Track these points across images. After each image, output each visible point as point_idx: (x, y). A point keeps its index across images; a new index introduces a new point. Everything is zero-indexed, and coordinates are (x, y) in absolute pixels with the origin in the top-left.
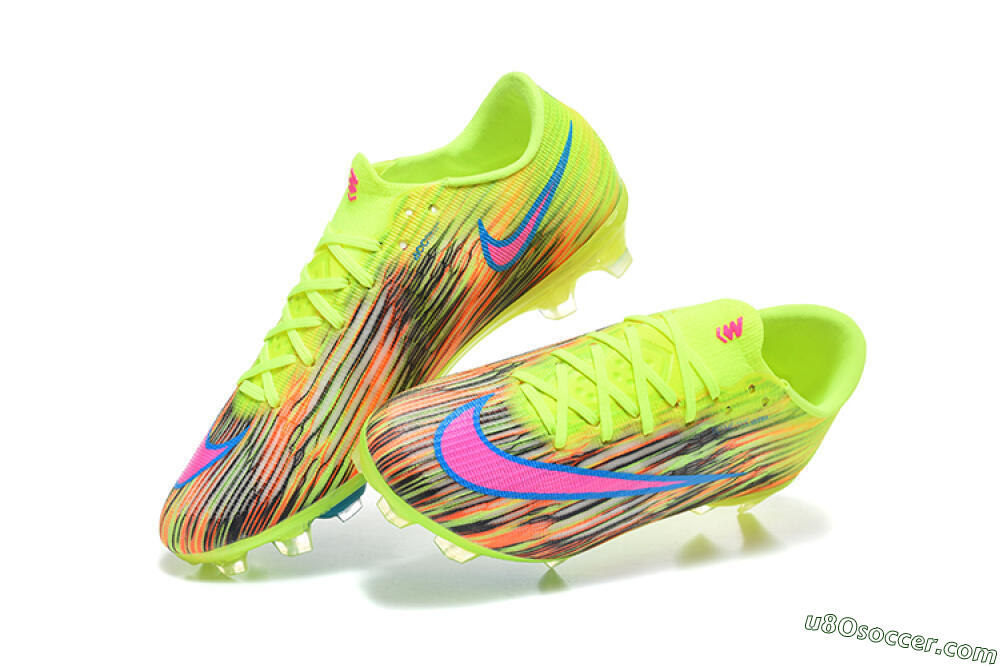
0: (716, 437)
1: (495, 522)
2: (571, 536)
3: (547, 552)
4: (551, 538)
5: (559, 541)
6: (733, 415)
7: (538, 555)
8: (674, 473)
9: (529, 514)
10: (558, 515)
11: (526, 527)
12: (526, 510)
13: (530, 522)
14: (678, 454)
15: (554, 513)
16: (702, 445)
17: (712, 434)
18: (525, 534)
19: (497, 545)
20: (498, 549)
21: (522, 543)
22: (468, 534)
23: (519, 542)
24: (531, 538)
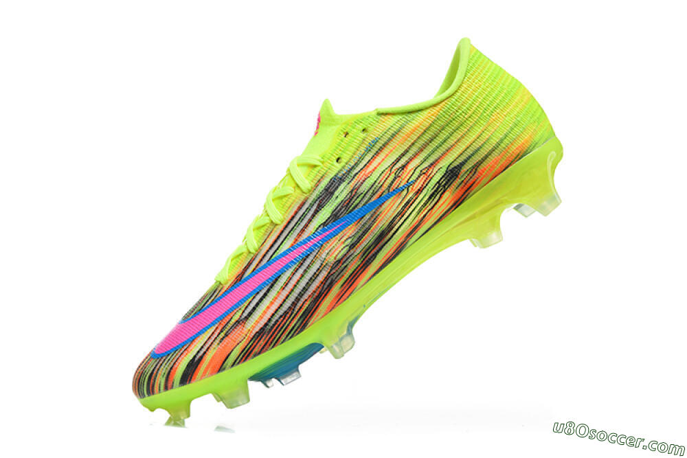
0: (341, 180)
1: (200, 354)
2: (270, 320)
3: (262, 343)
4: (254, 332)
5: (262, 329)
6: (344, 161)
7: (257, 350)
8: (324, 224)
9: (222, 331)
10: (245, 315)
11: (227, 340)
12: (218, 331)
13: (226, 335)
14: (316, 212)
15: (241, 316)
16: (332, 193)
17: (336, 182)
18: (229, 345)
19: (218, 367)
20: (221, 369)
21: (233, 350)
22: (191, 378)
23: (229, 353)
24: (236, 344)
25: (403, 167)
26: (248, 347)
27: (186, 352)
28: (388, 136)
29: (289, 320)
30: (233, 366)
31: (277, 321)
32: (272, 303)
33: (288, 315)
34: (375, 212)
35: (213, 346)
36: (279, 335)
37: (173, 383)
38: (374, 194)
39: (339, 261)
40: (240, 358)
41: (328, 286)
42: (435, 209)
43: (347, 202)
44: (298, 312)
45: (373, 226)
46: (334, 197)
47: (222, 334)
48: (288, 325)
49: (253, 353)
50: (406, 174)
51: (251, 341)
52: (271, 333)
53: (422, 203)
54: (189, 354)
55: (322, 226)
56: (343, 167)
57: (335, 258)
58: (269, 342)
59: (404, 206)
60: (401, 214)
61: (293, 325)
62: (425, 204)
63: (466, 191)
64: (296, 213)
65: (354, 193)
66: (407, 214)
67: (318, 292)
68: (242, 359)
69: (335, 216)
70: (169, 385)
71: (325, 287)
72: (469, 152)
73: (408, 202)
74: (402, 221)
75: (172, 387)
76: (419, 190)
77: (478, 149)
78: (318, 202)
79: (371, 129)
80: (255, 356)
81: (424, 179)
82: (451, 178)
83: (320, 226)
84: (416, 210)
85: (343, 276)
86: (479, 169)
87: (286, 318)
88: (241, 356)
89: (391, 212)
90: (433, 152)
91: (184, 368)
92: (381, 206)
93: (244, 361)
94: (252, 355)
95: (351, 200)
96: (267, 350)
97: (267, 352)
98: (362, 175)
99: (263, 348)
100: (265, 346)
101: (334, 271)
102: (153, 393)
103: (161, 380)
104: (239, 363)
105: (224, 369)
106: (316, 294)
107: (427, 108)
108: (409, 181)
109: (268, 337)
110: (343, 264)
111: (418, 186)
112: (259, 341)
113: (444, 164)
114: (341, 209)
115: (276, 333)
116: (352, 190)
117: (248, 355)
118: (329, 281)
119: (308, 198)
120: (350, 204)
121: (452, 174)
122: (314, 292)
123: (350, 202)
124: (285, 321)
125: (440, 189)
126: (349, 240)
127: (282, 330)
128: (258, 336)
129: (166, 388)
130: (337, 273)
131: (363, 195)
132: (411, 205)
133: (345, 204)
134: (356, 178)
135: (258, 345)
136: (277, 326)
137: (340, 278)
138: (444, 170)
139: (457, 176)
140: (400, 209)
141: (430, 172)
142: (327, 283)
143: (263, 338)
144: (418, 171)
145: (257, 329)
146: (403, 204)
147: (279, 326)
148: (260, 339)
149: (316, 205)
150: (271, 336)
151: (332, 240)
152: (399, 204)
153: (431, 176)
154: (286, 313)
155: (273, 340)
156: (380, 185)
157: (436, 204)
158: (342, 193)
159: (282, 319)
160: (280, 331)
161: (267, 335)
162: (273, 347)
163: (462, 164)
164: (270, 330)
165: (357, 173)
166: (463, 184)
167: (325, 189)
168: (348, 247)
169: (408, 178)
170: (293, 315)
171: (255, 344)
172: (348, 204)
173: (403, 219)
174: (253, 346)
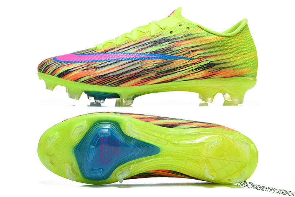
0: (168, 40)
1: (72, 70)
2: (107, 74)
4: (98, 75)
5: (102, 76)
8: (151, 52)
9: (86, 67)
10: (99, 66)
11: (86, 71)
12: (85, 66)
14: (150, 46)
15: (97, 66)
16: (161, 43)
17: (166, 40)
18: (85, 74)
19: (76, 79)
20: (76, 80)
21: (85, 76)
22: (63, 76)
23: (84, 76)
24: (88, 75)
25: (193, 51)
26: (92, 79)
27: (68, 65)
28: (196, 36)
29: (114, 79)
30: (82, 82)
31: (109, 76)
32: (112, 69)
33: (115, 77)
34: (172, 61)
35: (80, 70)
36: (107, 82)
37: (55, 74)
38: (176, 53)
39: (147, 70)
40: (86, 81)
41: (137, 76)
42: (195, 74)
43: (164, 50)
44: (119, 78)
45: (168, 65)
46: (161, 45)
47: (86, 68)
48: (112, 81)
49: (93, 82)
50: (193, 54)
51: (95, 77)
52: (104, 79)
53: (192, 69)
54: (68, 67)
55: (149, 53)
56: (171, 36)
57: (146, 68)
58: (101, 82)
59: (185, 66)
60: (182, 67)
61: (114, 82)
62: (193, 70)
63: (211, 75)
64: (143, 41)
65: (169, 48)
66: (184, 69)
67: (132, 76)
68: (87, 82)
69: (157, 52)
70: (53, 74)
71: (136, 76)
72: (222, 62)
73: (187, 65)
74: (180, 70)
75: (54, 75)
76: (194, 63)
77: (226, 63)
78: (153, 43)
79: (190, 29)
80: (93, 84)
81: (199, 60)
82: (208, 67)
83: (148, 52)
84: (188, 70)
85: (145, 76)
86: (221, 70)
87: (114, 78)
88: (87, 81)
89: (178, 64)
90: (209, 53)
91: (63, 71)
92: (176, 60)
93: (88, 83)
94: (91, 83)
95: (167, 50)
96: (98, 85)
97: (97, 86)
98: (177, 44)
99: (97, 83)
100: (99, 83)
101: (143, 72)
102: (45, 73)
103: (51, 69)
104: (85, 83)
105: (78, 81)
106: (130, 76)
107: (217, 35)
108: (193, 58)
109: (102, 80)
110: (148, 72)
111: (195, 61)
112: (97, 80)
113: (210, 60)
114: (160, 51)
115: (106, 81)
116: (169, 47)
117: (90, 82)
118: (138, 75)
119: (151, 39)
120: (165, 51)
121: (210, 65)
122: (130, 75)
123: (166, 50)
124: (112, 78)
125: (202, 68)
126: (156, 65)
127: (109, 81)
128: (99, 77)
129: (51, 74)
130: (144, 73)
131: (172, 51)
132: (188, 67)
133: (163, 50)
134: (174, 43)
135: (96, 81)
136: (108, 78)
137: (143, 76)
138: (208, 62)
139: (211, 67)
140: (182, 65)
141: (202, 59)
142: (137, 75)
143: (100, 79)
144: (198, 56)
145: (100, 75)
146: (185, 65)
147: (109, 79)
148: (98, 79)
149: (152, 43)
150: (104, 81)
151: (150, 60)
152: (183, 64)
153: (202, 61)
154: (115, 76)
155: (103, 83)
156: (181, 52)
157: (197, 72)
158: (165, 45)
159: (112, 77)
160: (108, 81)
161: (102, 79)
162: (101, 85)
163: (217, 64)
164: (105, 78)
165: (175, 42)
166: (212, 72)
167: (159, 40)
168: (154, 67)
169: (193, 56)
170: (116, 78)
171: (96, 79)
172: (164, 51)
173: (181, 70)
174: (94, 80)
